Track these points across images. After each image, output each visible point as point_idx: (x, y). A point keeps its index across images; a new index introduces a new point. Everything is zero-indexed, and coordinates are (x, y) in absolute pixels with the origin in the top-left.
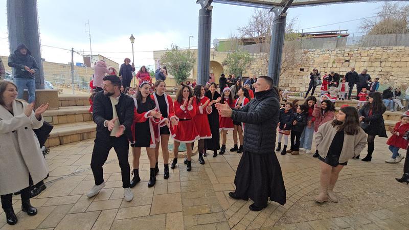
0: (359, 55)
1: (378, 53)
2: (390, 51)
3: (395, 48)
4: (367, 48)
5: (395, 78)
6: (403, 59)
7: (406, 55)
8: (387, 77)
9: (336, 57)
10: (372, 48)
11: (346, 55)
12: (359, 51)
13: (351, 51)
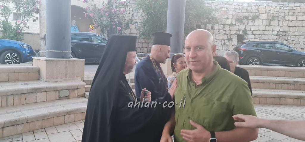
0: (257, 11)
1: (276, 10)
2: (286, 8)
3: (291, 5)
5: (293, 39)
6: (300, 18)
7: (301, 14)
8: (286, 37)
11: (244, 11)
12: (257, 7)
13: (249, 6)
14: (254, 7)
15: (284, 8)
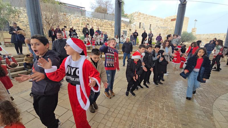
0: (92, 22)
1: (99, 22)
3: (105, 20)
4: (95, 19)
7: (108, 25)
9: (82, 21)
10: (97, 19)
11: (87, 21)
12: (92, 20)
13: (88, 19)
14: (91, 20)
15: (103, 22)
